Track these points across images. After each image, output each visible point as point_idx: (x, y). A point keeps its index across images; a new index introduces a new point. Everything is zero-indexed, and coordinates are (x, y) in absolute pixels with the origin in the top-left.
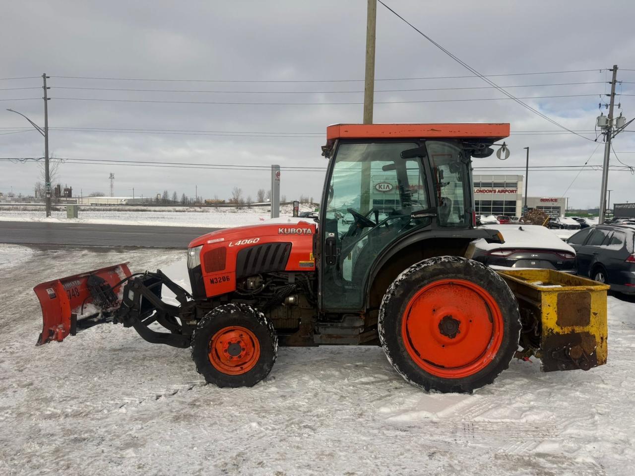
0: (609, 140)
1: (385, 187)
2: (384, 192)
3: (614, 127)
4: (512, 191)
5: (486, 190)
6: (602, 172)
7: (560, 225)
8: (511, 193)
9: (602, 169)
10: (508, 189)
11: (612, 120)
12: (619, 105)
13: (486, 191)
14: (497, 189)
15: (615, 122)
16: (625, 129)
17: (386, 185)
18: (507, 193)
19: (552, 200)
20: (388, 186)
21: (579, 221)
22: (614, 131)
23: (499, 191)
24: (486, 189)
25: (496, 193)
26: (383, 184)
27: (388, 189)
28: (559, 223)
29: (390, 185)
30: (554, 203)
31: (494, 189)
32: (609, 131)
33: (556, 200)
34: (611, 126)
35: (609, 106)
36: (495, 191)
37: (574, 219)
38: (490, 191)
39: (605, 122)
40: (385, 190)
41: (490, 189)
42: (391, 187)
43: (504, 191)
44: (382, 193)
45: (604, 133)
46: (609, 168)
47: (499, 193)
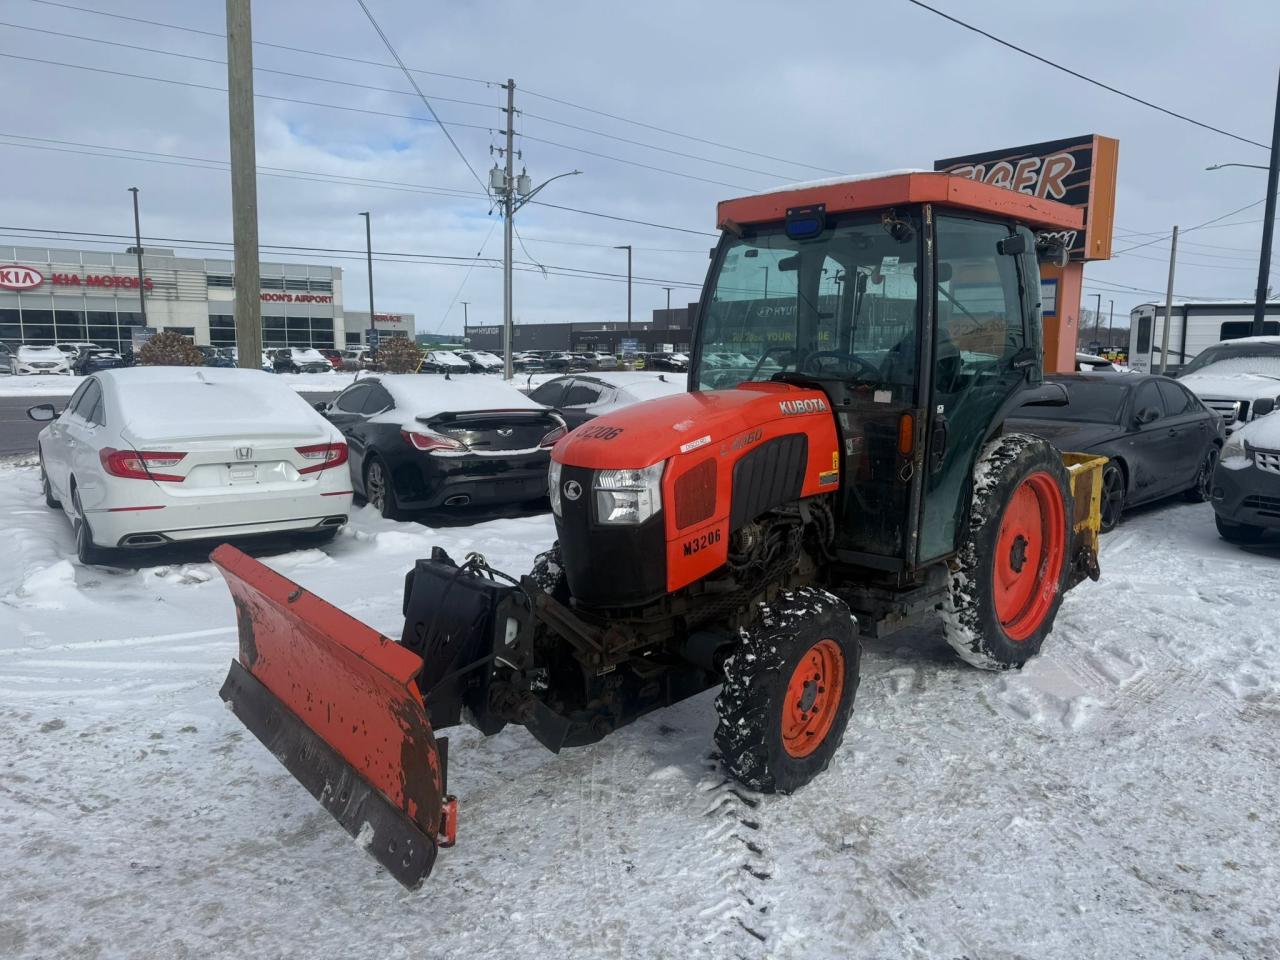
0: (509, 214)
1: (21, 278)
2: (19, 290)
3: (515, 191)
4: (323, 299)
5: (271, 294)
6: (502, 271)
7: (438, 366)
8: (321, 303)
9: (503, 266)
10: (315, 294)
11: (512, 179)
12: (520, 153)
13: (271, 297)
14: (294, 294)
15: (515, 184)
16: (531, 200)
17: (22, 273)
18: (313, 302)
19: (392, 318)
20: (27, 275)
21: (465, 358)
22: (517, 201)
23: (297, 298)
24: (271, 292)
25: (293, 302)
26: (13, 270)
27: (28, 283)
28: (435, 362)
29: (32, 274)
30: (397, 324)
31: (288, 292)
32: (508, 199)
33: (398, 319)
34: (511, 191)
35: (505, 153)
36: (290, 298)
37: (457, 354)
38: (280, 298)
39: (502, 181)
40: (21, 285)
41: (279, 292)
42: (37, 279)
43: (309, 299)
44: (15, 293)
45: (500, 201)
46: (514, 266)
47: (298, 302)
